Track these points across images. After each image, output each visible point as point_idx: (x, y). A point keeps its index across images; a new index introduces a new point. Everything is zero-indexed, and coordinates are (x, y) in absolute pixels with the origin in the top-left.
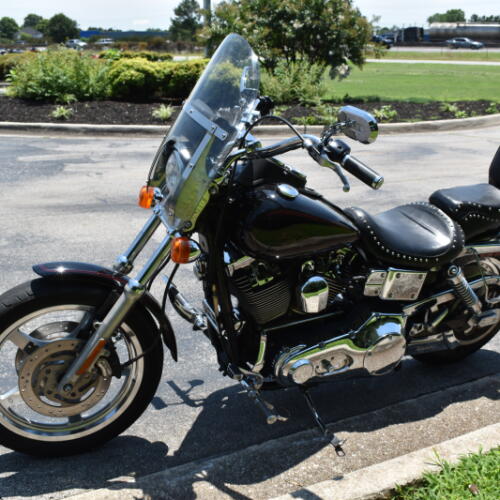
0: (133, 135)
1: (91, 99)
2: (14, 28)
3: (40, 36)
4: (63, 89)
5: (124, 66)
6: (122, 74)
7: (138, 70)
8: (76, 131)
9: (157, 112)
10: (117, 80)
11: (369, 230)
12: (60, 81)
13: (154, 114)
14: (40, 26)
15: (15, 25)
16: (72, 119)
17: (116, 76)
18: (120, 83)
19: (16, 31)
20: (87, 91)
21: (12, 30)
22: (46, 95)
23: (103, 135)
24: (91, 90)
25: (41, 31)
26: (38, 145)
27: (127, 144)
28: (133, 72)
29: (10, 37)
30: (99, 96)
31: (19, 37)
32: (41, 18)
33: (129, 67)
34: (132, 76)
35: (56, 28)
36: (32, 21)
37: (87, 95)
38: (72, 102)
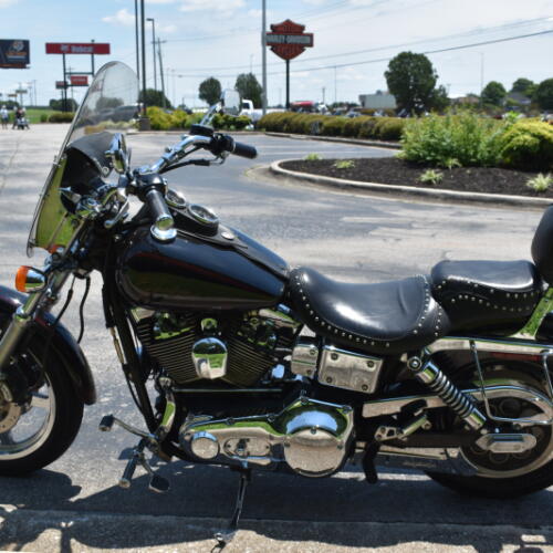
0: (495, 205)
1: (478, 164)
2: (501, 93)
3: (528, 102)
4: (449, 153)
5: (519, 130)
6: (515, 139)
7: (534, 135)
8: (435, 197)
9: (532, 182)
10: (508, 145)
11: (301, 295)
12: (444, 144)
13: (528, 184)
14: (529, 91)
15: (502, 90)
16: (440, 184)
17: (509, 141)
18: (511, 150)
19: (502, 97)
20: (474, 156)
21: (497, 95)
22: (428, 158)
23: (462, 203)
24: (479, 156)
25: (530, 97)
26: (380, 208)
27: (474, 214)
28: (527, 137)
29: (496, 102)
30: (487, 162)
31: (505, 103)
32: (531, 83)
33: (524, 131)
34: (525, 141)
35: (545, 94)
36: (521, 85)
37: (473, 160)
38: (455, 166)
